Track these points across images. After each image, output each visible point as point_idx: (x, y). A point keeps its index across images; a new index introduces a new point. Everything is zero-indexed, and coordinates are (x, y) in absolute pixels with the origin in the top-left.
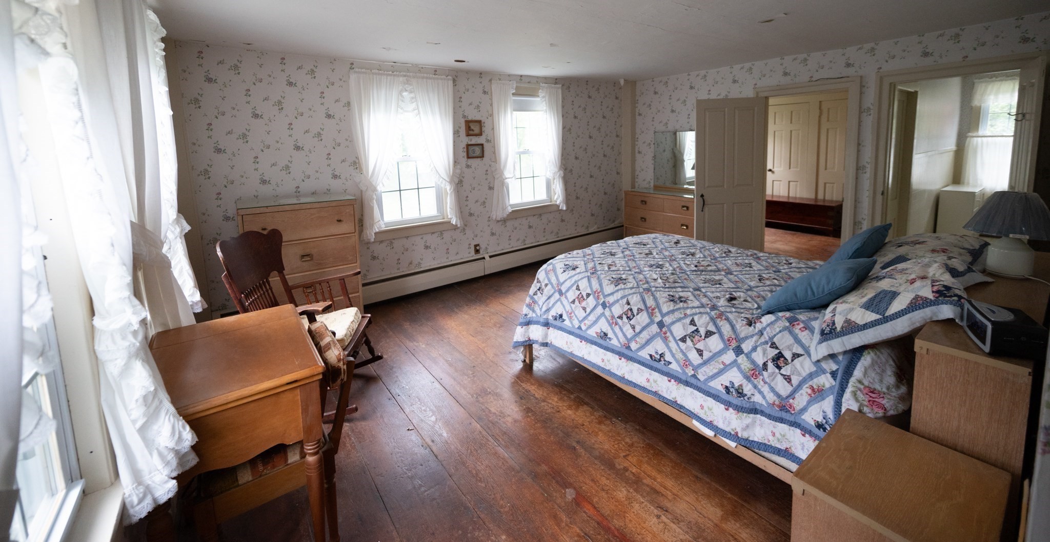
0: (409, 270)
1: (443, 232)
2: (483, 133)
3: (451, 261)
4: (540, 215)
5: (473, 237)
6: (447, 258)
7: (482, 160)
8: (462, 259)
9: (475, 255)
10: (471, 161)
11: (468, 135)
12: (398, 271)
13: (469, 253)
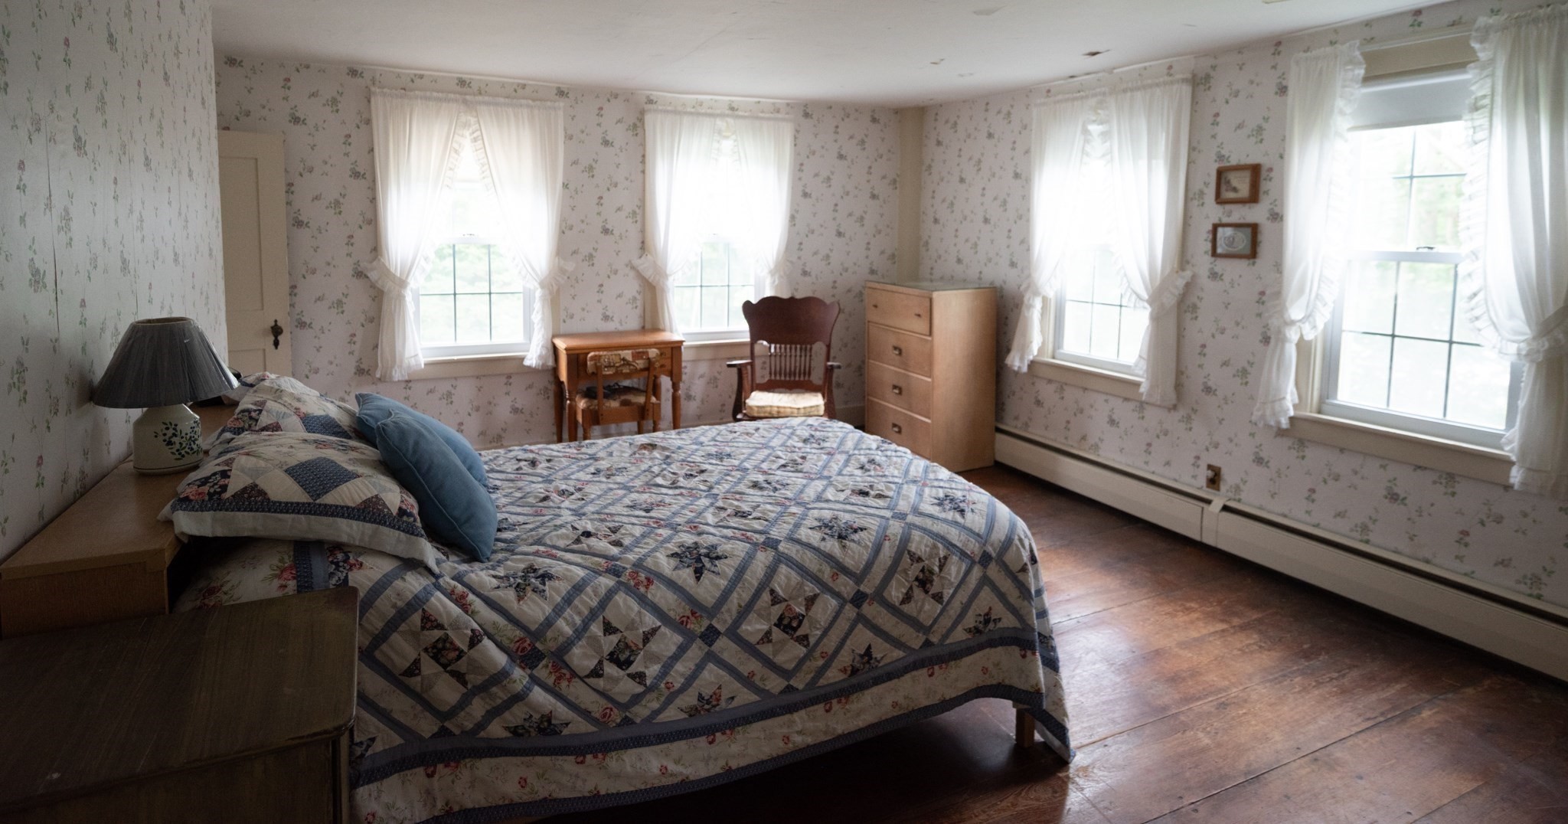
0: (1081, 450)
1: (1145, 406)
2: (1262, 196)
3: (1153, 473)
4: (1451, 477)
5: (1207, 443)
6: (1146, 463)
7: (1254, 264)
8: (1176, 480)
9: (1205, 488)
10: (1221, 265)
11: (1220, 200)
12: (1064, 441)
13: (1195, 477)
